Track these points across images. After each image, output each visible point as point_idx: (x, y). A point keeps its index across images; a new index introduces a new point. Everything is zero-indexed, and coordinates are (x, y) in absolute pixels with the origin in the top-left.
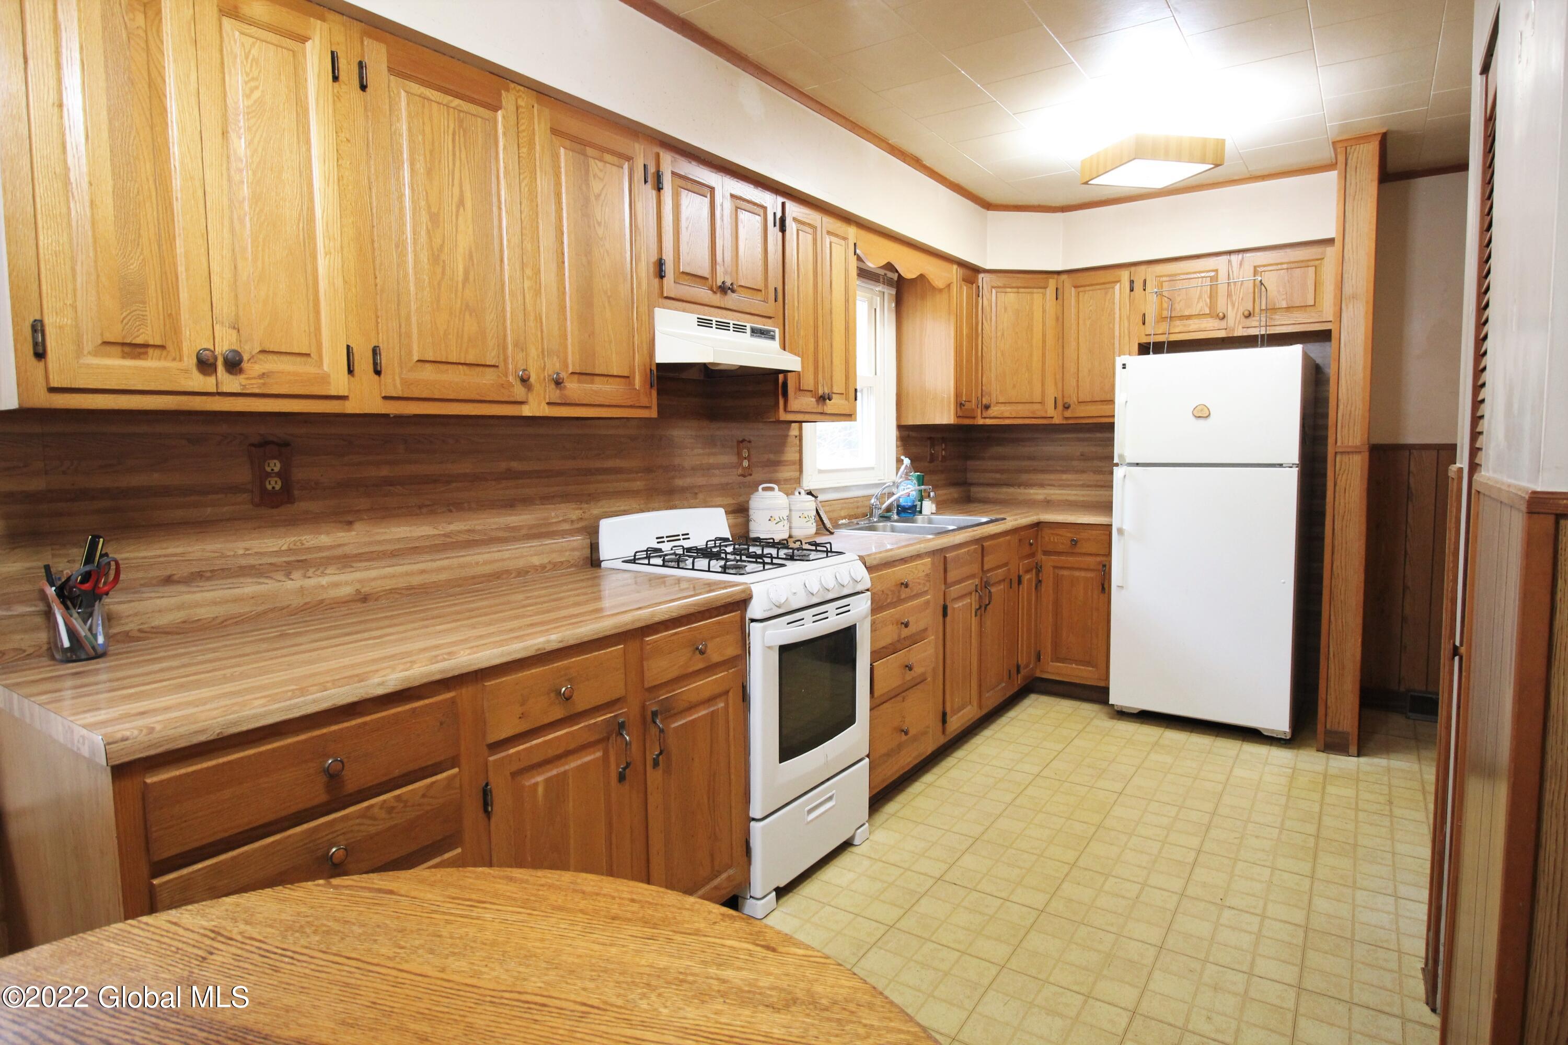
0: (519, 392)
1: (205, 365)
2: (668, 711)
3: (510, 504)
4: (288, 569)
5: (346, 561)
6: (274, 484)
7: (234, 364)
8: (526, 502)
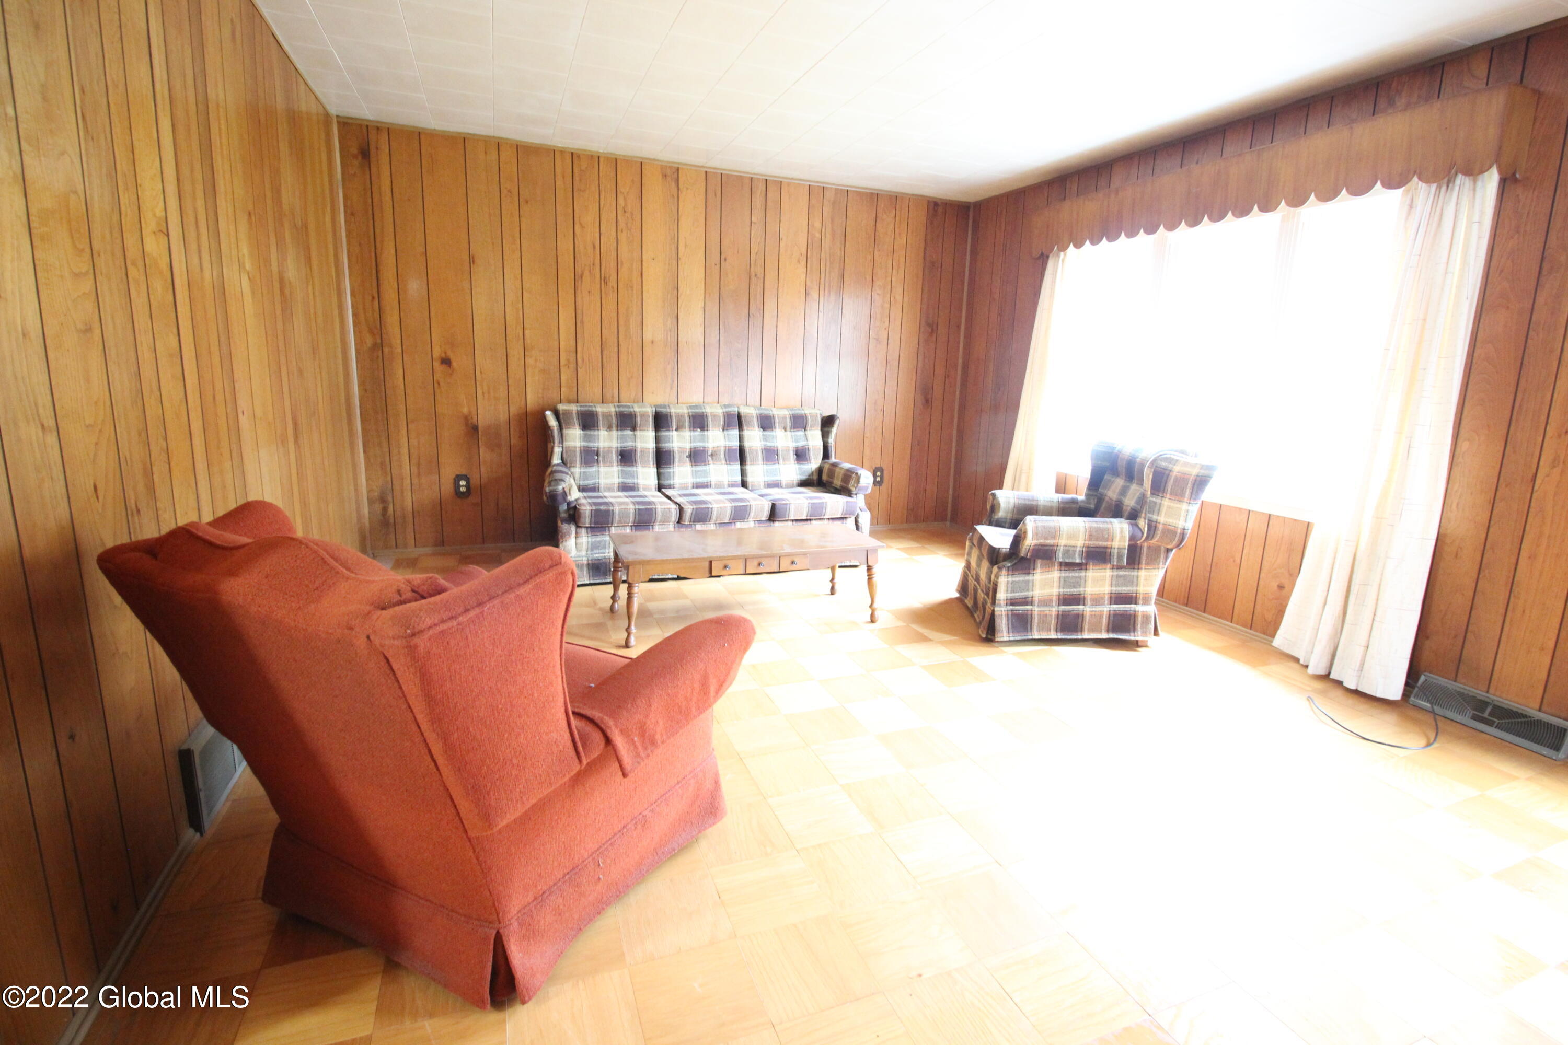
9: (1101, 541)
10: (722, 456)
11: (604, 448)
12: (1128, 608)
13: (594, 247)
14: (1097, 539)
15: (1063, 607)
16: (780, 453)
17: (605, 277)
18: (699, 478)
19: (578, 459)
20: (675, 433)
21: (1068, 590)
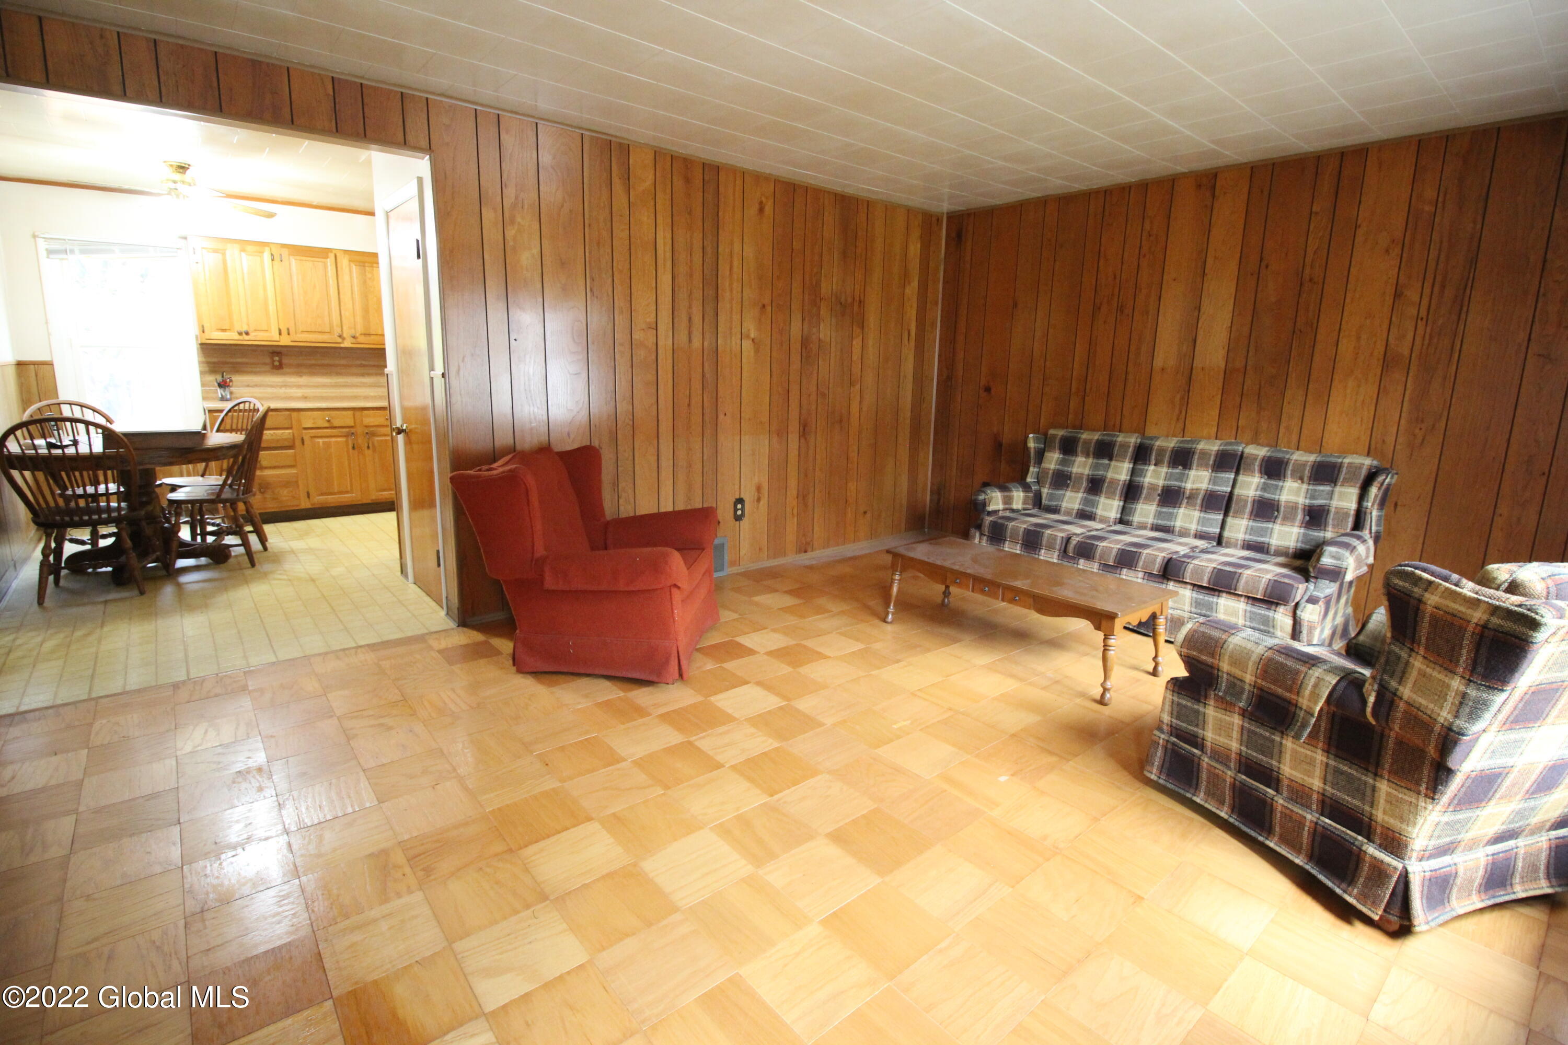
0: (339, 340)
1: (240, 334)
2: (373, 434)
3: (363, 375)
4: (281, 387)
5: (299, 386)
6: (277, 363)
7: (247, 333)
8: (369, 375)
9: (1280, 687)
10: (1199, 501)
11: (1076, 473)
12: (1351, 836)
13: (1115, 278)
14: (1275, 682)
15: (1244, 777)
16: (1282, 509)
17: (1122, 306)
18: (1161, 520)
19: (1049, 480)
20: (1152, 467)
21: (1255, 754)
